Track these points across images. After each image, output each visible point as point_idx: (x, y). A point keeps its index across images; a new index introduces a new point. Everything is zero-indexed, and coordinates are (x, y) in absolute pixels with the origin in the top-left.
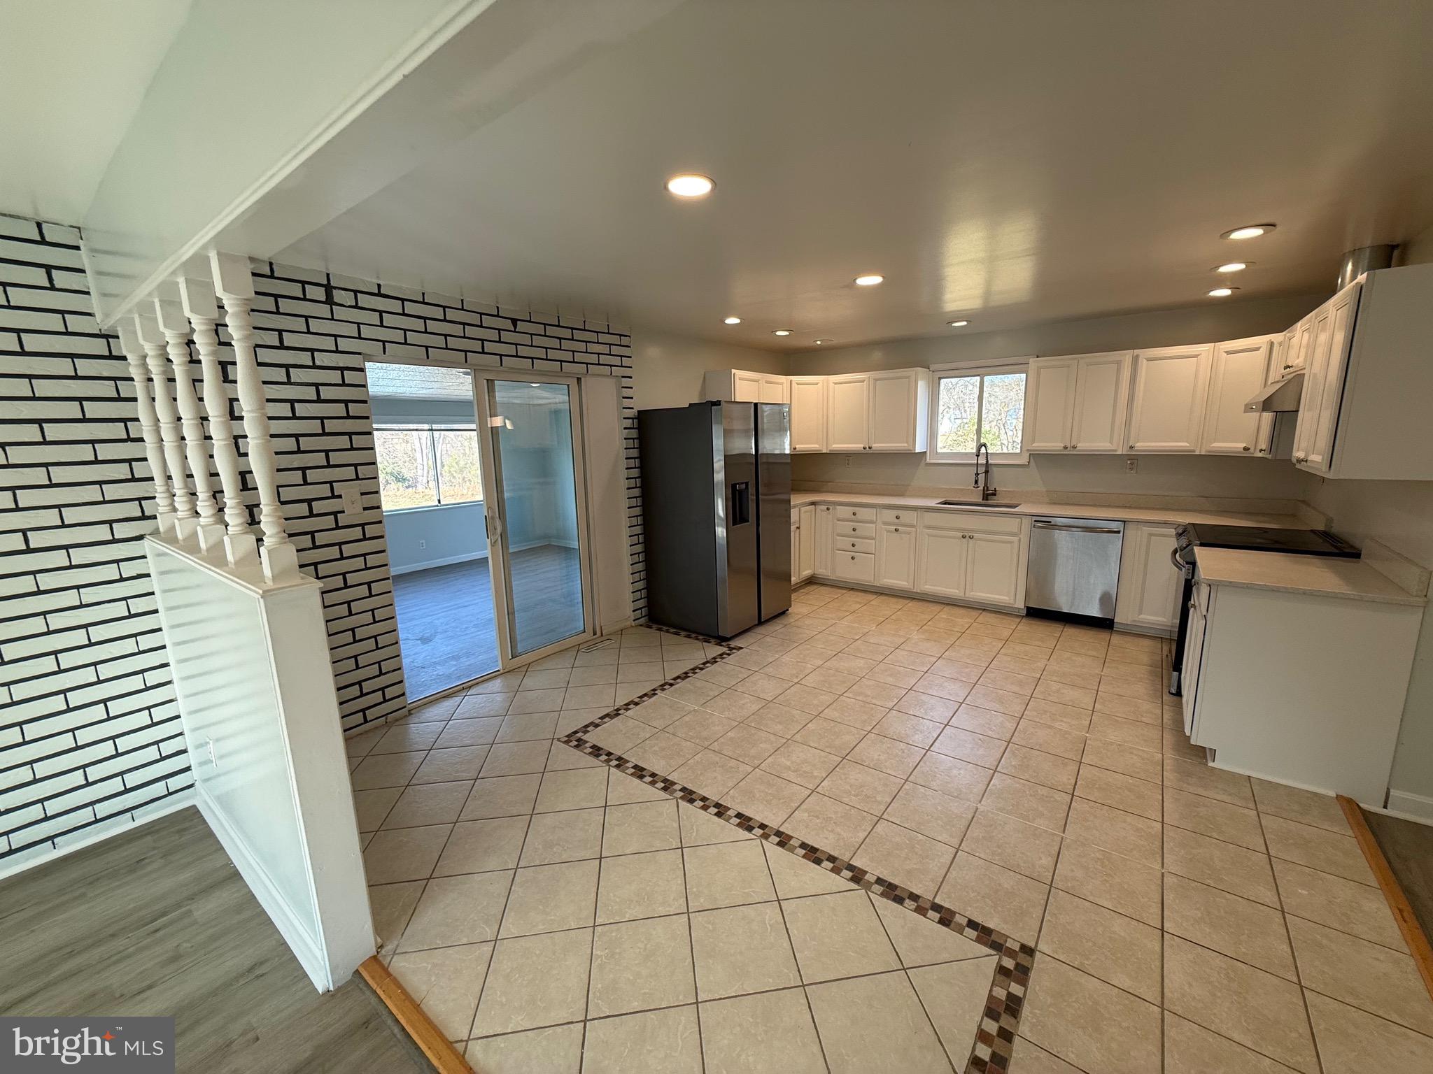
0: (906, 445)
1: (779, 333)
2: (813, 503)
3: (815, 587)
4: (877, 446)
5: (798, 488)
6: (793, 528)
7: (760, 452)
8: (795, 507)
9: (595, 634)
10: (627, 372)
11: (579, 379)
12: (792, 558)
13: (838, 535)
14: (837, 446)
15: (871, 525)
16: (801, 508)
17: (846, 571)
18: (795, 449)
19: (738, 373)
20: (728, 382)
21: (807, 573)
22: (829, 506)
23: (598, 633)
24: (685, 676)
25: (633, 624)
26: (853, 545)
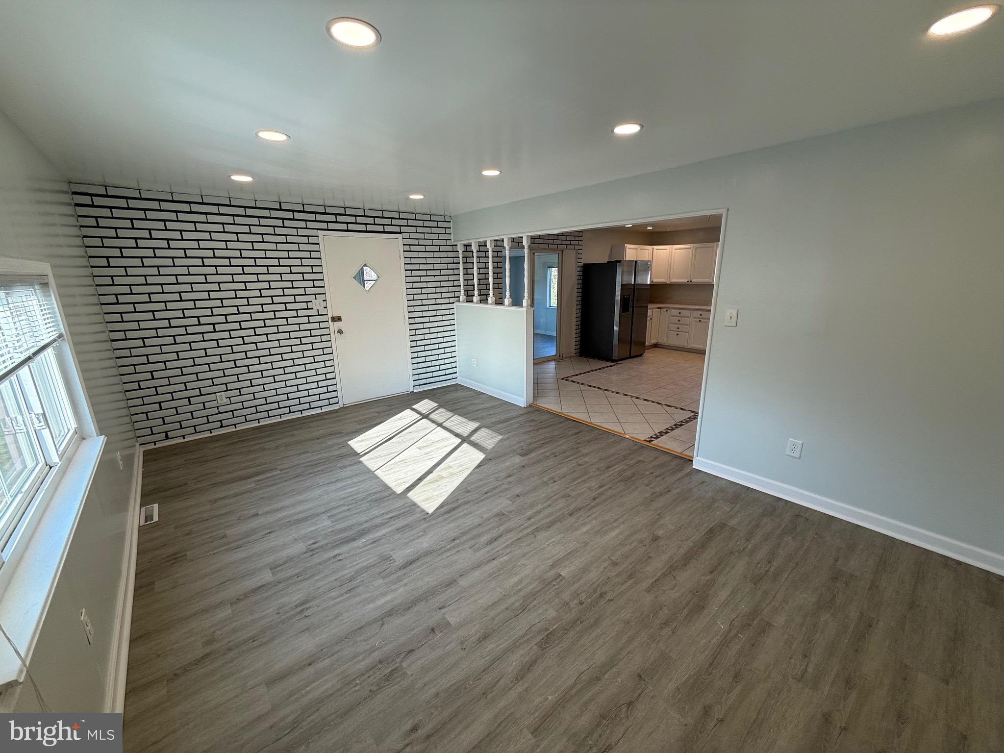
0: (709, 280)
1: (648, 228)
2: (660, 308)
3: (657, 349)
4: (695, 280)
5: (652, 302)
6: (648, 319)
7: (636, 283)
8: (650, 309)
9: (560, 356)
10: (580, 247)
11: (562, 251)
12: (647, 333)
13: (671, 323)
14: (674, 280)
15: (687, 319)
16: (653, 311)
17: (673, 341)
18: (653, 281)
19: (628, 246)
20: (623, 250)
21: (654, 341)
22: (667, 309)
23: (561, 357)
24: (600, 369)
25: (574, 355)
26: (678, 328)
